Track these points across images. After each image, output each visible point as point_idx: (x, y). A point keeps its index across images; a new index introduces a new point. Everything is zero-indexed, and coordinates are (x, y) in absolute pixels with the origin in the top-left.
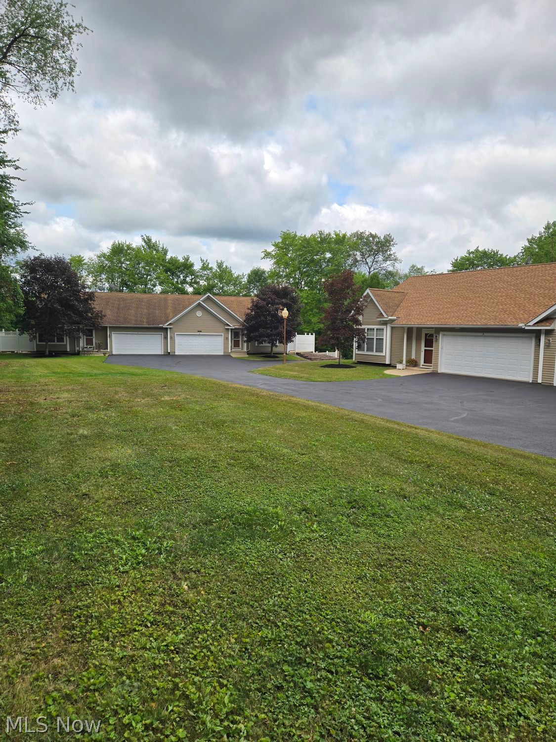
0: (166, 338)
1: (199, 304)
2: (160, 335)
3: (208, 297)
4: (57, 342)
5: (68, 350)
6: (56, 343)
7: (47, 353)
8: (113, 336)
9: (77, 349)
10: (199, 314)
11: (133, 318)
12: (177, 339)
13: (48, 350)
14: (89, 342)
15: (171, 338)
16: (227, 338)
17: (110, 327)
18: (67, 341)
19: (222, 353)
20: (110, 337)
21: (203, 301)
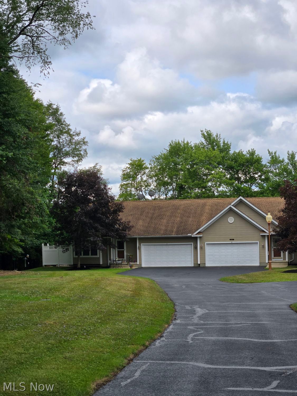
0: (196, 248)
1: (231, 209)
2: (191, 245)
3: (241, 201)
4: (92, 255)
5: (101, 263)
6: (90, 256)
7: (79, 266)
8: (143, 248)
9: (109, 262)
10: (231, 220)
11: (163, 228)
12: (208, 250)
13: (79, 263)
14: (121, 255)
15: (201, 248)
16: (263, 247)
17: (140, 239)
18: (100, 255)
19: (257, 264)
20: (140, 248)
21: (235, 206)
